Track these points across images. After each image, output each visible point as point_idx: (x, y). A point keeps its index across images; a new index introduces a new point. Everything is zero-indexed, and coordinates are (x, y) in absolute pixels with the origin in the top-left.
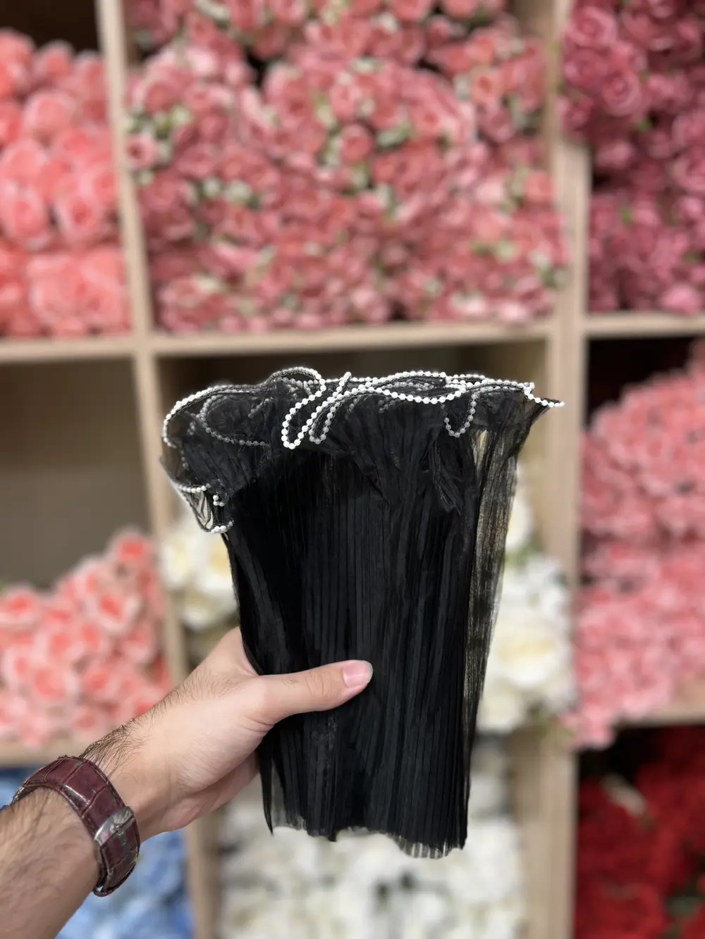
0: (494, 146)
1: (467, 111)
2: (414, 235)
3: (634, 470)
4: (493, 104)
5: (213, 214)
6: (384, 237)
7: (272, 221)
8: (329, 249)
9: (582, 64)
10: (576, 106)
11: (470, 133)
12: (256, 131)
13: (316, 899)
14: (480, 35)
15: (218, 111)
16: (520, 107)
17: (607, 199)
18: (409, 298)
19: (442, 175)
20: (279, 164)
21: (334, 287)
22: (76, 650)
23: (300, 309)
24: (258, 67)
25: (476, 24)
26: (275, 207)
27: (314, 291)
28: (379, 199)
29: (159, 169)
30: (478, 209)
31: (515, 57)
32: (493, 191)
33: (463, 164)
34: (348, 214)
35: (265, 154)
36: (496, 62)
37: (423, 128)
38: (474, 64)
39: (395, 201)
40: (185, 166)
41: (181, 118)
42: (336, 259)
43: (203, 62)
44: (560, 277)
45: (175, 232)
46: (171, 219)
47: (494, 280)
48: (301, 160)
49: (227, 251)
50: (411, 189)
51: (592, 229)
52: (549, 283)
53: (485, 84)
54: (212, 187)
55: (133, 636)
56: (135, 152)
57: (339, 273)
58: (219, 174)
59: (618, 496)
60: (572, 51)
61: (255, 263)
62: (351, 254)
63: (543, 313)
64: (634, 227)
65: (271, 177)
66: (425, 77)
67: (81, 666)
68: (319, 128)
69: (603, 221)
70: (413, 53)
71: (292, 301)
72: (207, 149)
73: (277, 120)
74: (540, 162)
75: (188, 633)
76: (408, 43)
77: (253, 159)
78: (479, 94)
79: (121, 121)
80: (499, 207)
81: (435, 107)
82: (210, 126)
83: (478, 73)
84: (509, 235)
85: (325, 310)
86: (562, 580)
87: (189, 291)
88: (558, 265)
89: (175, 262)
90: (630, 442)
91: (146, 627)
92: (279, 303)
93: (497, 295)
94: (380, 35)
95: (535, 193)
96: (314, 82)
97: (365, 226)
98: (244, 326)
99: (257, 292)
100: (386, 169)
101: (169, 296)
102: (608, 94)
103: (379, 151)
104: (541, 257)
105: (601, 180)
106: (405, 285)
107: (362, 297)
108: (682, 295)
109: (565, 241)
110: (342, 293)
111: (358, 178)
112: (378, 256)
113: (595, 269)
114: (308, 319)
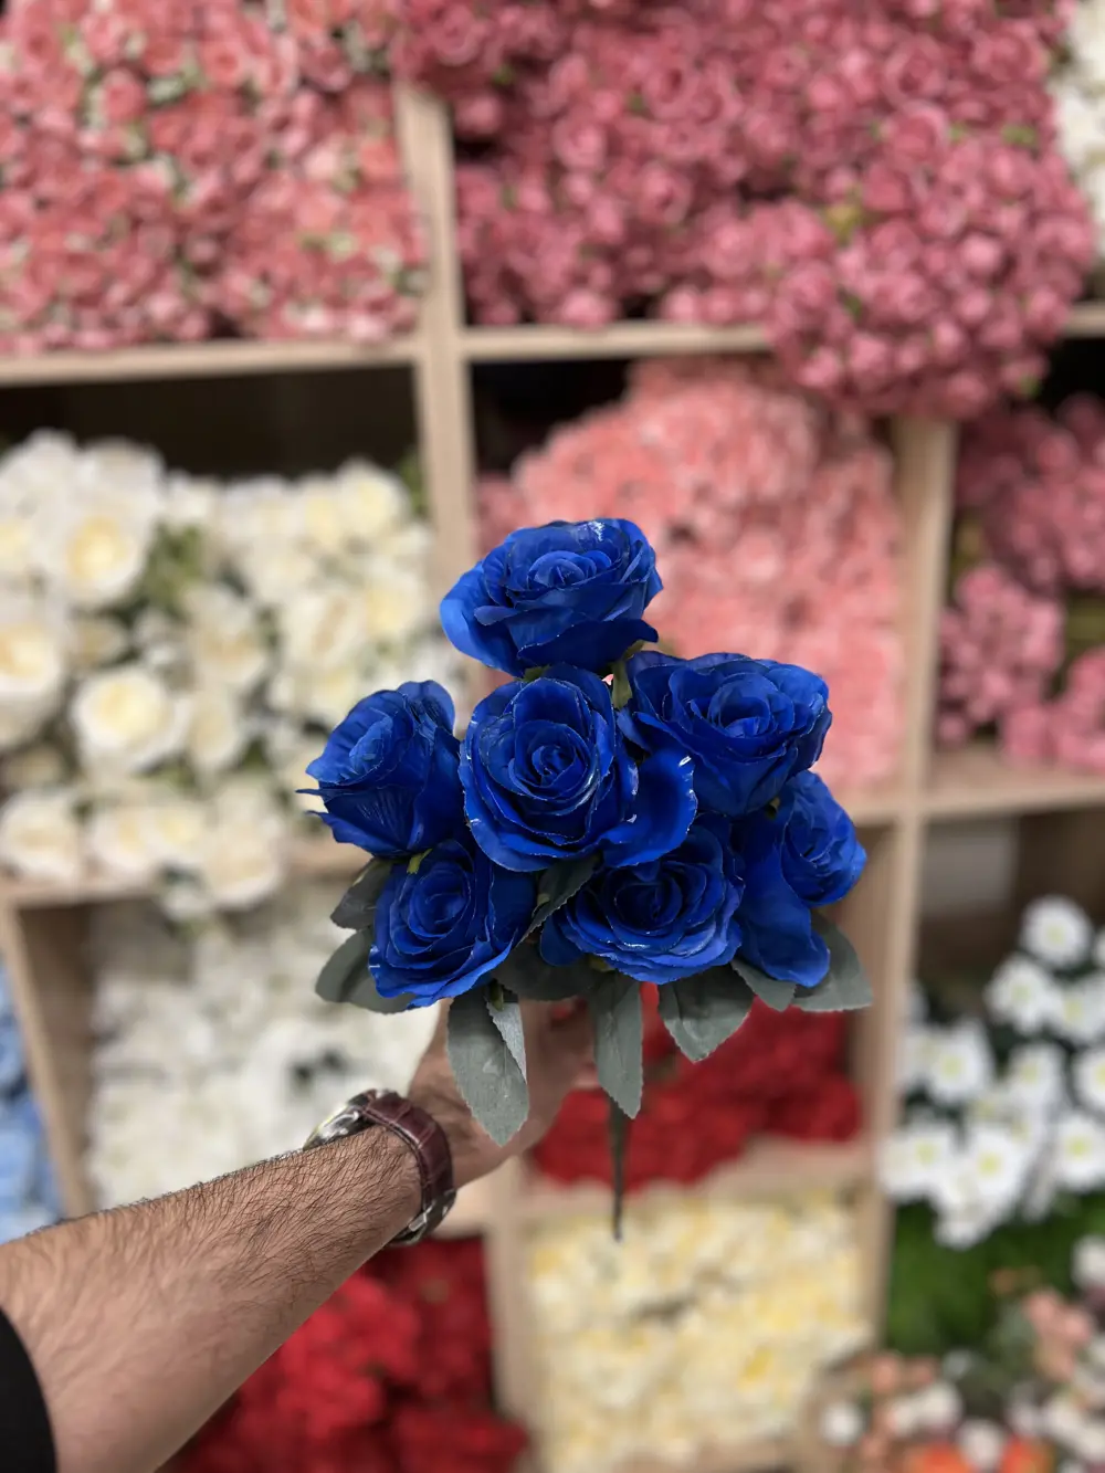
0: (328, 98)
1: (288, 49)
2: (216, 223)
4: (319, 39)
6: (182, 227)
7: (21, 205)
8: (102, 242)
11: (289, 81)
16: (360, 43)
17: (477, 176)
18: (231, 307)
19: (246, 141)
20: (24, 122)
21: (118, 293)
23: (76, 325)
26: (25, 183)
27: (91, 299)
28: (158, 174)
30: (306, 187)
32: (325, 162)
33: (283, 124)
34: (122, 194)
35: (2, 107)
37: (215, 76)
39: (183, 178)
42: (110, 256)
44: (417, 280)
48: (53, 118)
50: (201, 161)
51: (461, 213)
52: (405, 288)
53: (304, 11)
57: (121, 274)
61: (10, 263)
62: (135, 248)
63: (405, 328)
65: (14, 139)
68: (70, 74)
71: (63, 312)
73: (17, 64)
78: (299, 24)
80: (332, 186)
81: (234, 46)
84: (342, 222)
85: (110, 323)
86: (461, 675)
92: (46, 315)
93: (339, 304)
95: (376, 169)
96: (61, 9)
97: (149, 210)
98: (8, 348)
99: (15, 300)
100: (169, 135)
103: (151, 108)
104: (388, 257)
105: (469, 149)
106: (225, 291)
107: (162, 306)
108: (584, 304)
109: (419, 232)
110: (131, 302)
111: (132, 143)
112: (179, 252)
113: (468, 273)
114: (92, 337)
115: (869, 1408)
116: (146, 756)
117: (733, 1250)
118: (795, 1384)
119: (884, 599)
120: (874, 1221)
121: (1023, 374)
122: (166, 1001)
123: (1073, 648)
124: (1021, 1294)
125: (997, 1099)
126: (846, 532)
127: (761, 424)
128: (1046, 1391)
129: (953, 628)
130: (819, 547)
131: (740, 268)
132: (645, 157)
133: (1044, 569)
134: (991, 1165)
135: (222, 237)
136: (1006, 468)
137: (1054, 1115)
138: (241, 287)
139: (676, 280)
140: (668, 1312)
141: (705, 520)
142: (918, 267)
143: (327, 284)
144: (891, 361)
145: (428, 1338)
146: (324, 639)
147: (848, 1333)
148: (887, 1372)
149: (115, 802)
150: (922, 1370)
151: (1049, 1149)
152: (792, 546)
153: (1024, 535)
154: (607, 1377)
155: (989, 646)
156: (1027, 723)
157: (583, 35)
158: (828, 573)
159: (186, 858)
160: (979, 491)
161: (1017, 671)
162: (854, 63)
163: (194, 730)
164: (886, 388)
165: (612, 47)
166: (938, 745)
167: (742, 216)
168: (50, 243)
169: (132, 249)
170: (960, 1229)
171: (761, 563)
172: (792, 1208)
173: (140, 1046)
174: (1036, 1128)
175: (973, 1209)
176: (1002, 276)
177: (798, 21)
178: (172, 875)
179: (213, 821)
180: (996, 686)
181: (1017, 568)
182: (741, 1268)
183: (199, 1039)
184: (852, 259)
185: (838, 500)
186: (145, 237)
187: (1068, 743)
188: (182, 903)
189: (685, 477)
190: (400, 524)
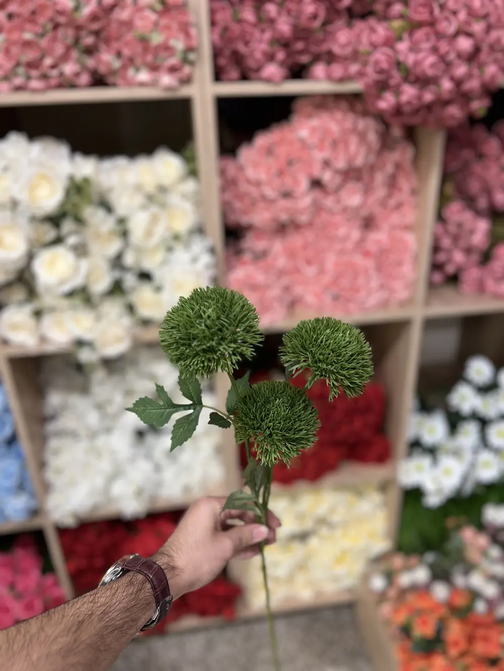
2: (95, 26)
3: (258, 184)
6: (78, 28)
8: (42, 35)
13: (101, 441)
18: (102, 69)
21: (48, 61)
23: (29, 78)
27: (33, 65)
30: (138, 8)
34: (50, 11)
42: (44, 43)
44: (192, 56)
51: (213, 23)
52: (186, 61)
59: (253, 202)
63: (187, 81)
64: (240, 21)
69: (221, 17)
71: (21, 70)
80: (151, 8)
84: (156, 27)
85: (44, 77)
86: (212, 251)
90: (255, 167)
93: (155, 69)
97: (61, 19)
104: (179, 45)
106: (99, 61)
107: (69, 68)
108: (272, 70)
109: (193, 31)
110: (53, 67)
112: (77, 41)
113: (217, 54)
114: (35, 84)
115: (390, 576)
116: (67, 288)
117: (332, 510)
118: (358, 567)
119: (409, 216)
120: (395, 497)
121: (479, 106)
122: (77, 401)
123: (494, 240)
124: (459, 527)
125: (451, 444)
126: (392, 184)
127: (354, 130)
128: (469, 568)
129: (440, 229)
130: (380, 192)
131: (348, 51)
133: (482, 203)
134: (447, 472)
135: (97, 33)
136: (467, 154)
137: (476, 452)
138: (107, 59)
139: (317, 58)
140: (302, 537)
141: (327, 177)
142: (435, 50)
143: (149, 58)
144: (419, 98)
146: (149, 233)
147: (381, 545)
148: (398, 561)
149: (52, 310)
150: (413, 560)
151: (473, 466)
152: (368, 191)
153: (474, 187)
154: (275, 564)
155: (456, 238)
156: (472, 274)
158: (383, 204)
159: (87, 336)
160: (455, 165)
161: (468, 251)
163: (88, 276)
164: (416, 111)
166: (432, 286)
167: (349, 25)
168: (15, 36)
169: (54, 39)
170: (433, 500)
171: (353, 198)
172: (358, 492)
173: (66, 422)
174: (468, 456)
175: (439, 491)
176: (472, 57)
178: (80, 343)
179: (98, 318)
180: (459, 257)
181: (470, 202)
182: (336, 518)
183: (93, 418)
184: (402, 46)
185: (390, 168)
186: (61, 32)
187: (490, 284)
188: (85, 356)
189: (319, 156)
190: (183, 179)
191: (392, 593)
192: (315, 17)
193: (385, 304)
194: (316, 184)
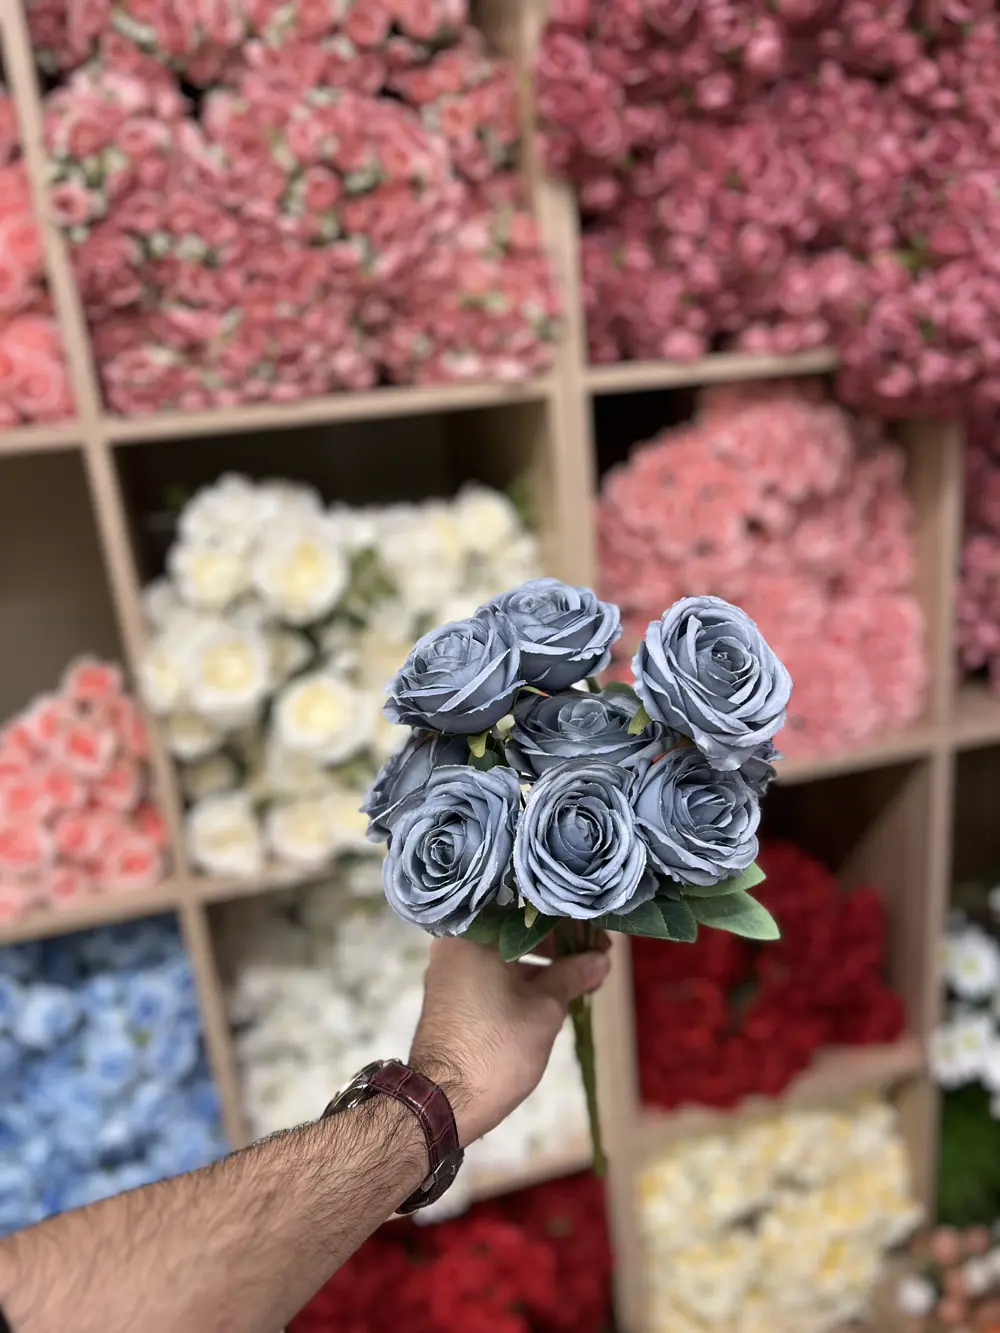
0: (473, 186)
1: (438, 145)
2: (397, 289)
3: (649, 536)
4: (466, 137)
5: (163, 275)
6: (362, 294)
7: (235, 280)
8: (303, 309)
9: (559, 100)
10: (554, 145)
11: (445, 171)
12: (204, 175)
14: (444, 58)
15: (156, 153)
16: (497, 140)
17: (596, 241)
18: (395, 360)
19: (421, 221)
20: (234, 212)
21: (313, 351)
22: (44, 805)
23: (276, 378)
24: (194, 95)
25: (441, 45)
26: (237, 263)
27: (292, 358)
28: (353, 251)
29: (94, 223)
30: (462, 256)
31: (484, 83)
32: (475, 236)
33: (441, 207)
34: (320, 269)
35: (215, 200)
36: (465, 90)
37: (394, 169)
38: (440, 92)
39: (373, 251)
40: (124, 219)
41: (116, 164)
42: (313, 320)
43: (130, 93)
44: (555, 330)
45: (122, 297)
46: (116, 283)
47: (487, 337)
48: (260, 208)
49: (182, 316)
50: (388, 238)
51: (585, 275)
52: (545, 336)
53: (455, 115)
54: (159, 243)
55: (111, 780)
56: (65, 204)
57: (318, 336)
58: (166, 227)
59: (636, 564)
60: (545, 85)
61: (219, 329)
62: (328, 314)
63: (541, 370)
64: (628, 271)
65: (228, 229)
66: (388, 106)
67: (51, 822)
68: (278, 171)
69: (596, 264)
70: (374, 81)
71: (265, 371)
72: (146, 197)
73: (228, 163)
74: (522, 202)
75: (180, 765)
76: (366, 69)
77: (208, 210)
78: (450, 126)
79: (40, 169)
80: (484, 254)
81: (403, 143)
82: (150, 170)
83: (447, 102)
84: (498, 286)
85: (304, 378)
87: (142, 365)
88: (553, 317)
89: (122, 333)
90: (644, 506)
91: (128, 768)
92: (251, 373)
93: (491, 352)
94: (335, 61)
95: (520, 238)
96: (266, 117)
97: (341, 281)
98: (209, 402)
99: (224, 361)
100: (358, 217)
101: (115, 372)
102: (587, 133)
103: (348, 197)
104: (534, 309)
105: (589, 221)
106: (390, 345)
107: (344, 361)
108: (681, 342)
109: (557, 289)
110: (323, 358)
111: (328, 227)
112: (358, 314)
113: (591, 318)
114: (286, 390)
115: (936, 1278)
117: (805, 1158)
118: (867, 1268)
119: (901, 569)
120: (924, 1107)
122: (300, 984)
126: (872, 516)
127: (813, 434)
130: (854, 531)
132: (740, 223)
138: (409, 340)
139: (753, 318)
140: (749, 1221)
141: (774, 514)
142: (978, 297)
144: (950, 372)
145: (564, 1271)
147: (905, 1217)
148: (946, 1244)
150: (977, 1238)
154: (706, 1289)
155: (985, 603)
157: (686, 129)
158: (859, 551)
162: (889, 145)
165: (711, 138)
167: (808, 265)
168: (259, 312)
171: (819, 544)
177: (842, 113)
180: (987, 634)
182: (812, 1172)
183: (336, 1016)
184: (923, 292)
185: (866, 491)
186: (334, 302)
189: (756, 478)
190: (511, 539)
191: (951, 1310)
192: (765, 255)
193: (881, 730)
194: (755, 527)
